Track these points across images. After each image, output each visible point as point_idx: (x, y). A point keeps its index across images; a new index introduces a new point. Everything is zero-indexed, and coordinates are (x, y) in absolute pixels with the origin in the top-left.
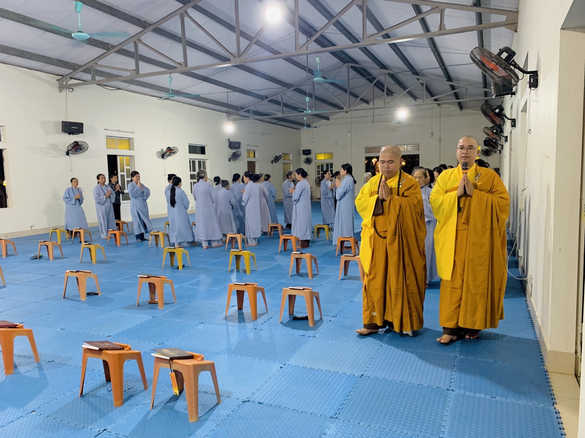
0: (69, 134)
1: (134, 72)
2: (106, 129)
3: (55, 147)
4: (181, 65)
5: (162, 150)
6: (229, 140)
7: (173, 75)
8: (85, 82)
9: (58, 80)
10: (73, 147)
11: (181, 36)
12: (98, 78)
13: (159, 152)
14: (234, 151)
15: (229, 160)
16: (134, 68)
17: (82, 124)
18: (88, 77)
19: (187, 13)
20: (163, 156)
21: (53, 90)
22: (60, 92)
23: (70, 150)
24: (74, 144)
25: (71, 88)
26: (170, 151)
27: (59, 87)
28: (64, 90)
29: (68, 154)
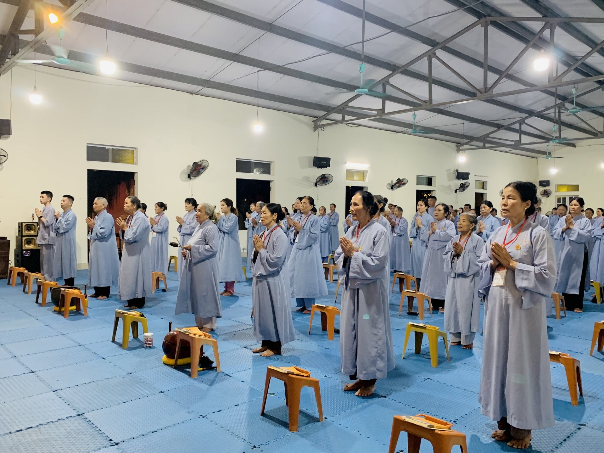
0: (318, 168)
1: (381, 112)
3: (307, 179)
4: (426, 103)
5: (392, 181)
6: (457, 171)
7: (417, 112)
8: (337, 122)
9: (313, 121)
10: (320, 180)
11: (428, 76)
12: (347, 118)
13: (389, 183)
16: (381, 108)
17: (330, 159)
18: (339, 117)
19: (435, 54)
20: (392, 188)
21: (309, 130)
22: (314, 132)
23: (318, 182)
24: (322, 176)
25: (323, 127)
26: (400, 183)
27: (314, 128)
28: (318, 130)
29: (316, 185)
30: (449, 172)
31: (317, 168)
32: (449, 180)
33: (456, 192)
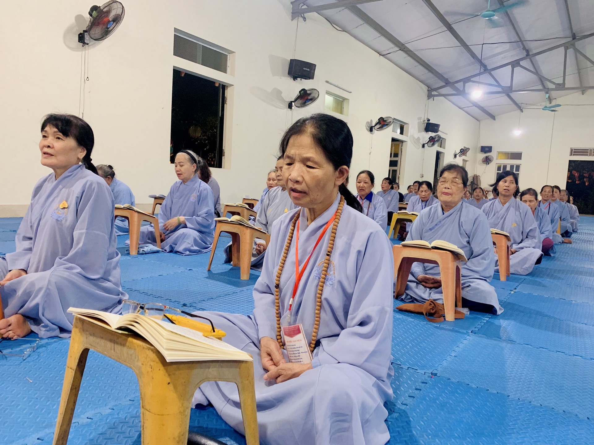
2: (327, 82)
5: (371, 121)
6: (428, 121)
10: (298, 97)
14: (431, 135)
20: (371, 130)
21: (287, 16)
22: (292, 20)
23: (294, 102)
24: (302, 92)
26: (383, 123)
27: (292, 13)
28: (297, 18)
29: (290, 106)
30: (420, 121)
31: (292, 79)
32: (419, 131)
33: (423, 146)
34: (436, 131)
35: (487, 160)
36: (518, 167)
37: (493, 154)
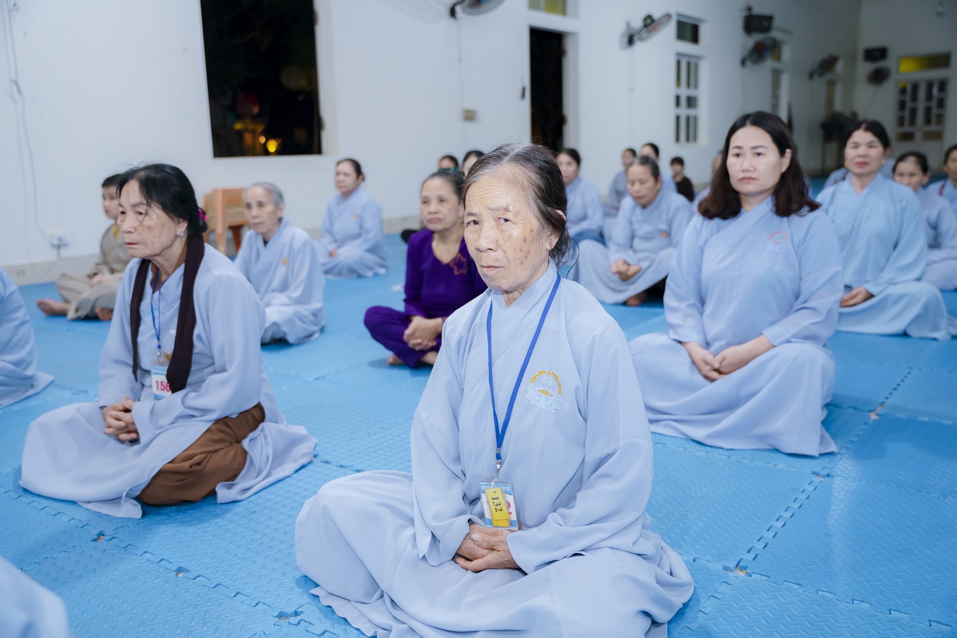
6: (749, 10)
14: (757, 37)
15: (743, 62)
20: (630, 41)
34: (767, 29)
35: (879, 77)
36: (943, 85)
37: (889, 63)
